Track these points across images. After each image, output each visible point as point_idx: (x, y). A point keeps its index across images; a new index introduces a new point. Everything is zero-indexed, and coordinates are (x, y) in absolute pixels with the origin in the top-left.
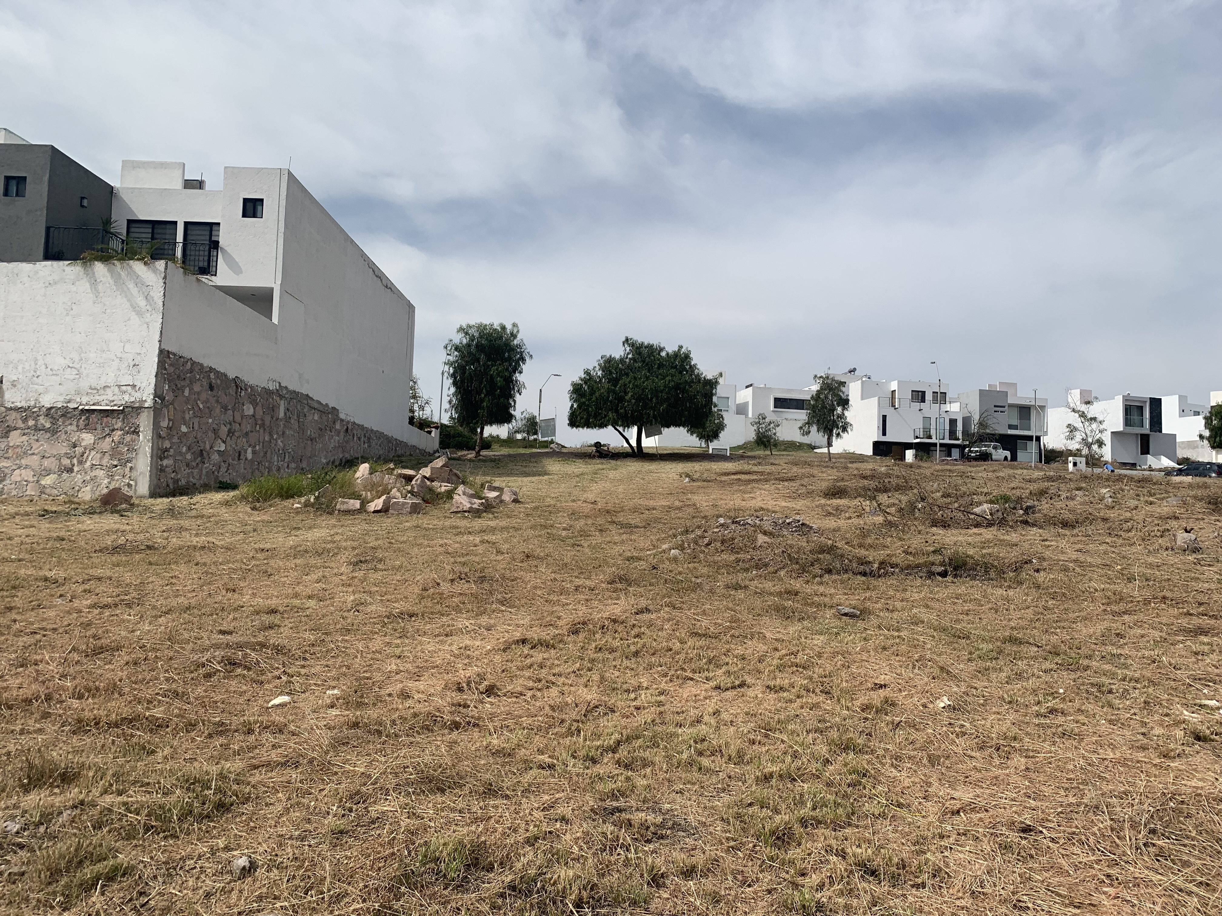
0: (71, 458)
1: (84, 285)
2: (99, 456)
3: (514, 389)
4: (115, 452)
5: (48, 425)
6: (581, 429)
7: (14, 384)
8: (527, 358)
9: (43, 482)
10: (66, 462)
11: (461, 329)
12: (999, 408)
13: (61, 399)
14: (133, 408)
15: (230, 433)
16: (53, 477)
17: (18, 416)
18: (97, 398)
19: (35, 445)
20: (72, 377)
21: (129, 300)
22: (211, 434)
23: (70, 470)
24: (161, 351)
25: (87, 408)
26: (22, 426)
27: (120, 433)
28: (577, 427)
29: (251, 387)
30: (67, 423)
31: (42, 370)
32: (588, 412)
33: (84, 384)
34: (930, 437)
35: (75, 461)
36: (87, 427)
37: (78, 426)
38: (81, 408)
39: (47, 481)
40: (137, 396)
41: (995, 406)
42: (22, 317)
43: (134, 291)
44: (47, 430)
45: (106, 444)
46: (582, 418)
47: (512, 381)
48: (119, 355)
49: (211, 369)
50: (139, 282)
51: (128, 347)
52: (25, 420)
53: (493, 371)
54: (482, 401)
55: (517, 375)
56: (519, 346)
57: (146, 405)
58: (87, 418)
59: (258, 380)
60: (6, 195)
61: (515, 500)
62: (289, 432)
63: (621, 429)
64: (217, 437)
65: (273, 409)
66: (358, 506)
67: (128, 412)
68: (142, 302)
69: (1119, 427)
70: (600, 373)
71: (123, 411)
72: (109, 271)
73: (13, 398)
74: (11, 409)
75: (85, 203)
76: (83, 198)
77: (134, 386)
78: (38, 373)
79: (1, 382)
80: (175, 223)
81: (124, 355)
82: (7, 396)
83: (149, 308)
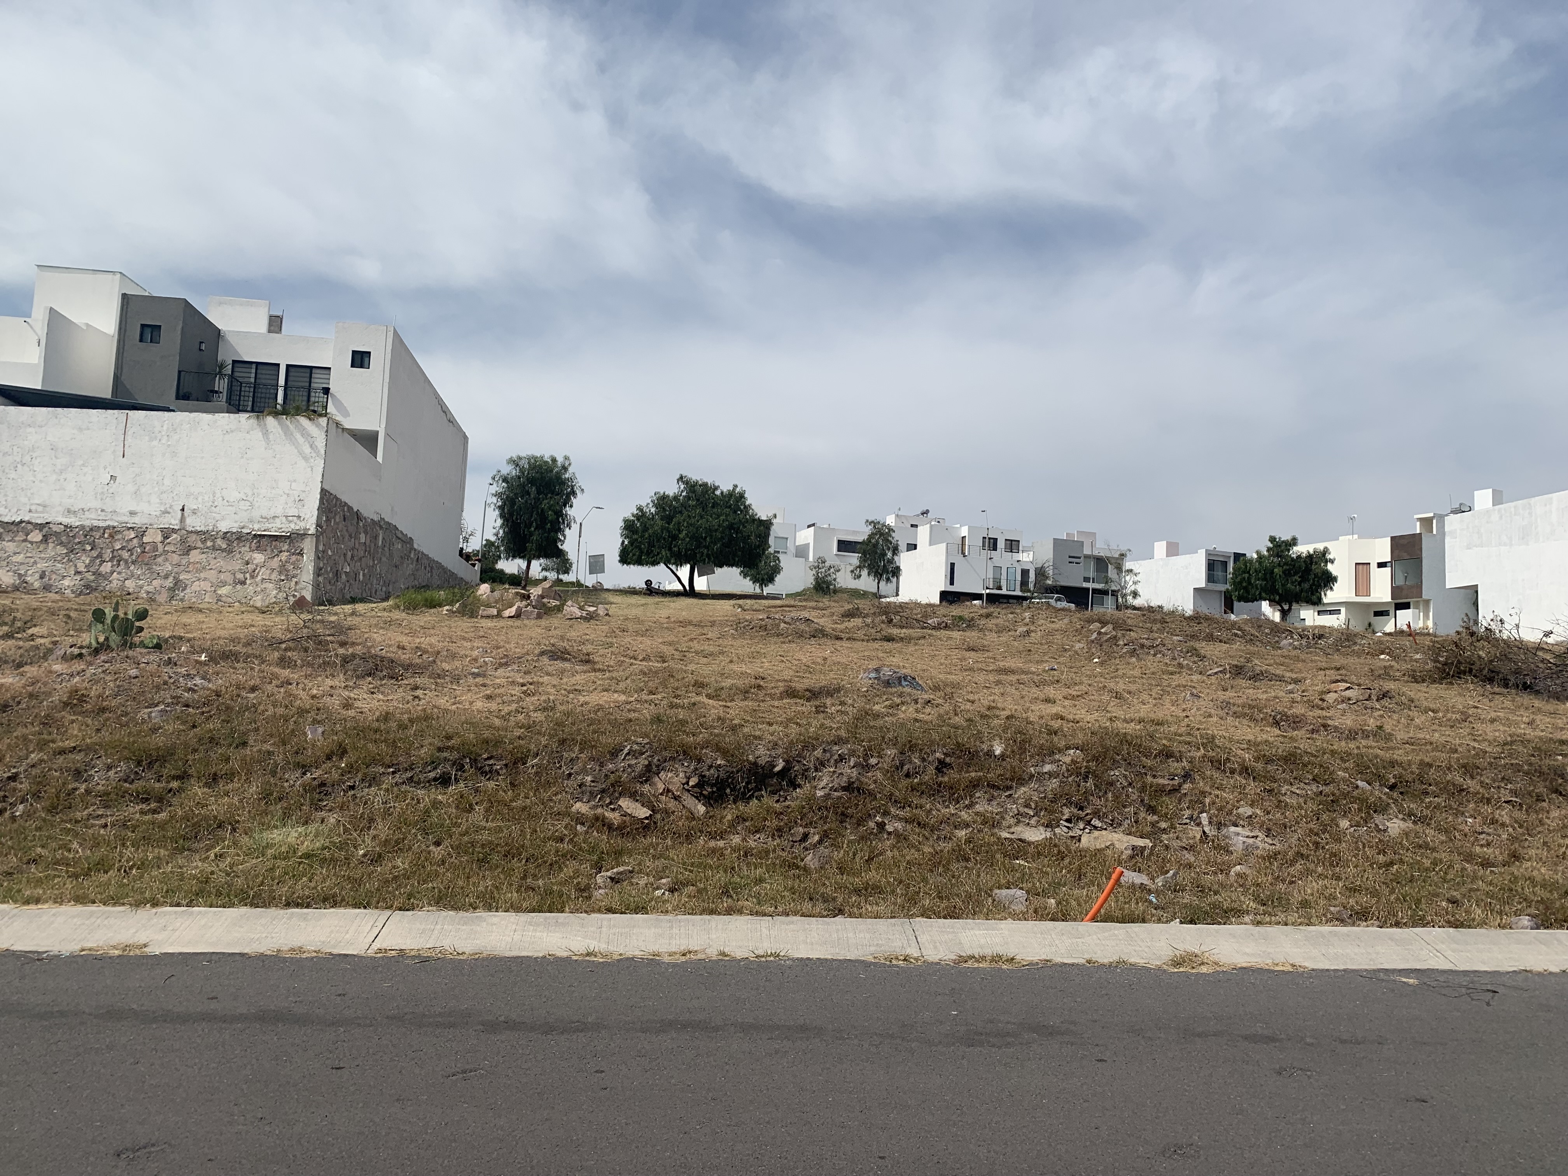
0: (245, 573)
1: (257, 434)
2: (268, 572)
3: (564, 523)
4: (283, 569)
5: (224, 546)
6: (632, 566)
7: (194, 512)
8: (578, 492)
9: (219, 592)
10: (240, 576)
11: (511, 461)
12: (1074, 559)
13: (236, 525)
14: (298, 534)
15: (352, 557)
16: (228, 588)
17: (198, 538)
18: (267, 525)
19: (213, 562)
20: (245, 508)
21: (296, 448)
22: (342, 557)
23: (243, 583)
24: (322, 490)
25: (259, 533)
26: (201, 546)
27: (286, 554)
28: (628, 564)
29: (365, 518)
30: (241, 545)
31: (219, 502)
32: (640, 549)
33: (256, 514)
34: (1000, 588)
35: (248, 575)
36: (259, 549)
37: (250, 547)
38: (253, 533)
39: (223, 591)
40: (302, 525)
41: (1070, 557)
42: (202, 458)
43: (301, 440)
44: (223, 550)
45: (275, 563)
46: (634, 555)
47: (562, 515)
48: (287, 492)
49: (346, 503)
50: (304, 433)
51: (294, 486)
52: (204, 542)
53: (544, 505)
54: (531, 534)
55: (568, 508)
56: (570, 479)
57: (310, 532)
58: (259, 542)
59: (369, 512)
60: (141, 341)
61: (607, 615)
62: (384, 559)
63: (673, 567)
64: (345, 560)
65: (376, 537)
66: (496, 613)
67: (294, 538)
68: (307, 450)
69: (1202, 583)
70: (653, 510)
71: (289, 537)
72: (279, 424)
73: (194, 523)
74: (192, 532)
75: (203, 348)
76: (201, 343)
77: (299, 517)
78: (216, 504)
79: (183, 510)
80: (278, 365)
81: (291, 492)
82: (189, 521)
83: (314, 455)
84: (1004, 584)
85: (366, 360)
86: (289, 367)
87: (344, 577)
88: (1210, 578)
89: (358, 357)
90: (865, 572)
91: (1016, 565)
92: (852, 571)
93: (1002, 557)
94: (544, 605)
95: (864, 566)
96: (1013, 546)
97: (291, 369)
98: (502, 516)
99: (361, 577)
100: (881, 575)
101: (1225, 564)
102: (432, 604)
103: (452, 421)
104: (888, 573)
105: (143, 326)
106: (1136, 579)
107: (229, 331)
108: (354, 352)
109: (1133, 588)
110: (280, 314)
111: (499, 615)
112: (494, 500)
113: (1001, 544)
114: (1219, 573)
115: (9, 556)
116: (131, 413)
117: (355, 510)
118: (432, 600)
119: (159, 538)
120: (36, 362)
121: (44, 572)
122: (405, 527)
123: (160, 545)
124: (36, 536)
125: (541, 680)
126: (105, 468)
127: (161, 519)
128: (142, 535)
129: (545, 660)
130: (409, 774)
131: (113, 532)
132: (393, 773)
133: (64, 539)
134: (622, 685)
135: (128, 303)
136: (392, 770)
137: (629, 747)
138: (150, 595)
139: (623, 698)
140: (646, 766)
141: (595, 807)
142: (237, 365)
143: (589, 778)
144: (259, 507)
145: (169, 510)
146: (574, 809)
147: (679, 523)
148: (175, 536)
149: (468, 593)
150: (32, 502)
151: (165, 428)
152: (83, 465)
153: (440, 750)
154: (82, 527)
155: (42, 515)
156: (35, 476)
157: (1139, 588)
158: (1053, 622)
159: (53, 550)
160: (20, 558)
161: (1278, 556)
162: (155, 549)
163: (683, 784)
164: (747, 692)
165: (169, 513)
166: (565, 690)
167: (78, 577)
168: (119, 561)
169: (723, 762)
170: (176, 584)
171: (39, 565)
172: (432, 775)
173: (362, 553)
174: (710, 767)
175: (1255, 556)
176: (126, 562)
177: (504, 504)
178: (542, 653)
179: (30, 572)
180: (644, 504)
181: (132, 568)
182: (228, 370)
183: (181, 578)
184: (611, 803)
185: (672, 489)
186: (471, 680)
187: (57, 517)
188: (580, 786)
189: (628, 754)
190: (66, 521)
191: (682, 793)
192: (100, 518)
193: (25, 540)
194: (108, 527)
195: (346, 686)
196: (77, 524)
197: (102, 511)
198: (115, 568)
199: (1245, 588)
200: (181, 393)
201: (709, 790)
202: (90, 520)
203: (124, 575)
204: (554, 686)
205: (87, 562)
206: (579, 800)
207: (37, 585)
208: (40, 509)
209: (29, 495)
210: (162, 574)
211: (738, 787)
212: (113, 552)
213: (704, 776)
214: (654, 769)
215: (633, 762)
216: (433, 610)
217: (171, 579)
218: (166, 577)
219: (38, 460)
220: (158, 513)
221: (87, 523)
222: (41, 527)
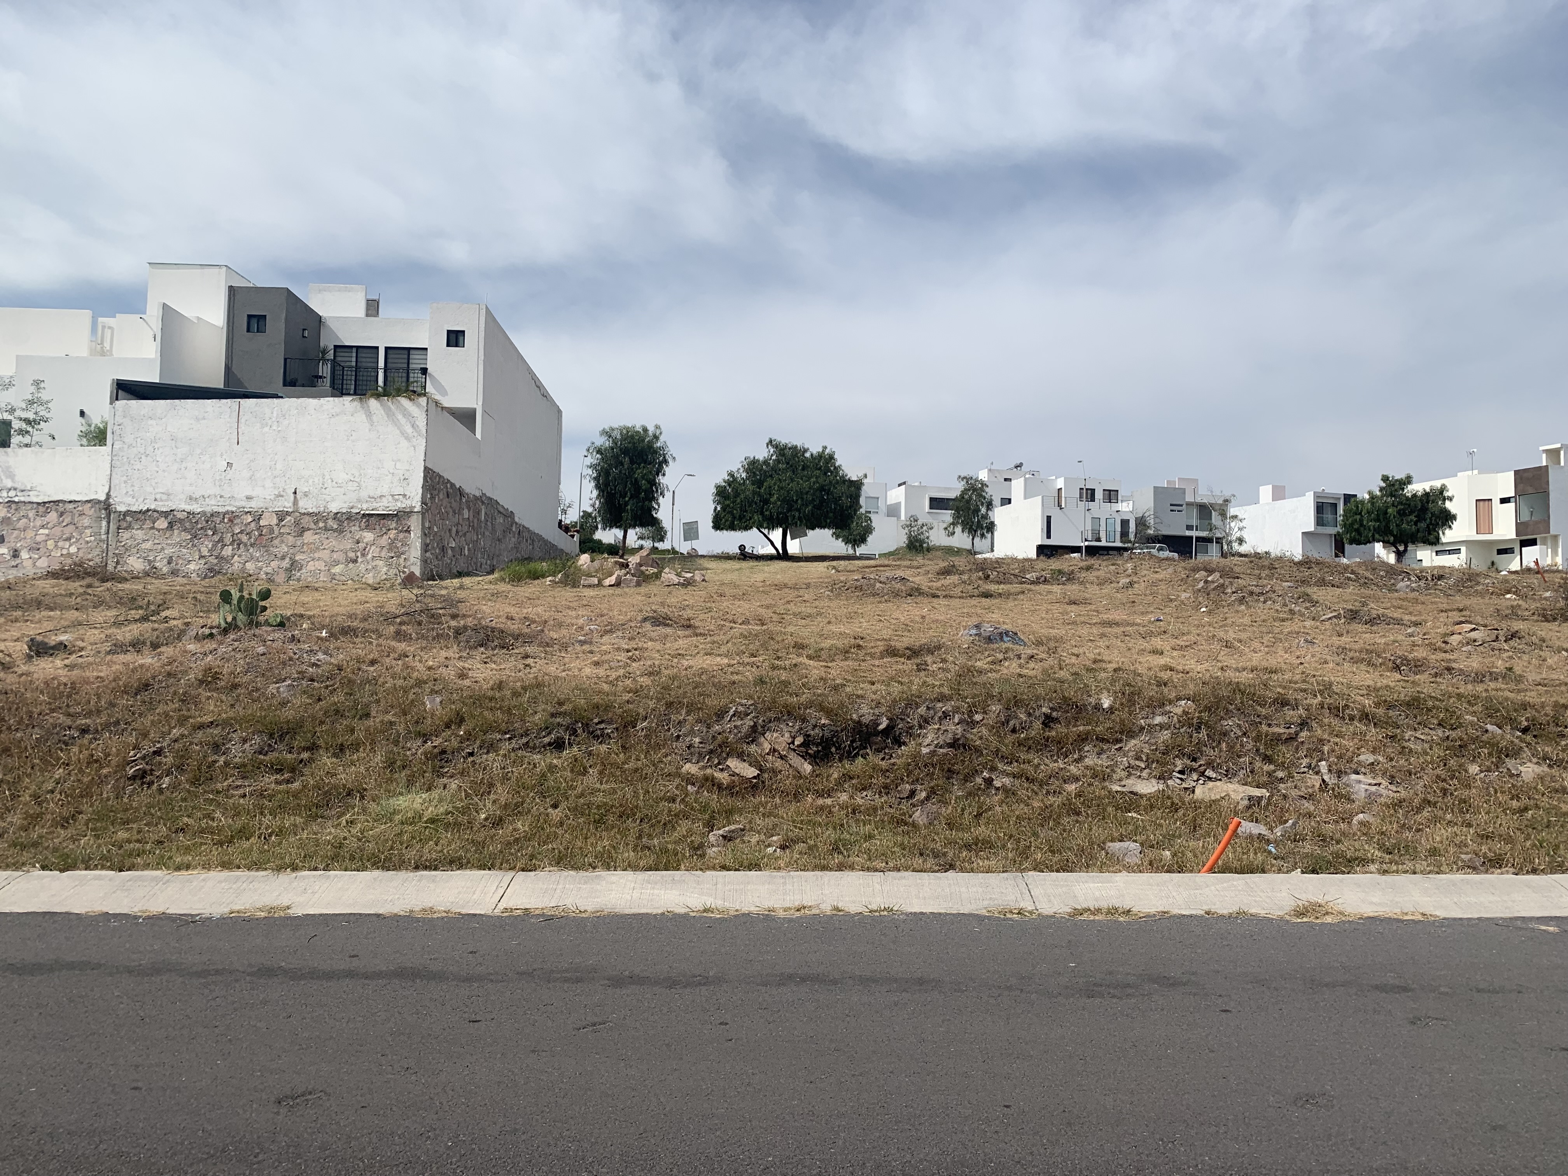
0: (356, 551)
1: (361, 416)
2: (378, 550)
3: (657, 491)
4: (392, 546)
5: (335, 526)
6: (725, 532)
7: (306, 495)
8: (670, 460)
9: (333, 571)
10: (352, 555)
11: (604, 433)
12: (1176, 507)
13: (346, 505)
14: (404, 512)
15: (457, 532)
16: (341, 566)
17: (310, 519)
18: (375, 505)
20: (354, 489)
21: (398, 428)
22: (448, 534)
23: (355, 561)
24: (425, 468)
25: (367, 512)
26: (314, 527)
27: (394, 532)
28: (722, 529)
29: (467, 495)
30: (351, 524)
31: (329, 484)
32: (733, 514)
33: (364, 494)
34: (1099, 540)
35: (359, 554)
36: (368, 527)
37: (360, 527)
38: (362, 512)
39: (337, 570)
40: (408, 503)
41: (1171, 505)
42: (311, 442)
43: (403, 421)
44: (335, 531)
45: (384, 541)
46: (727, 520)
47: (655, 484)
48: (391, 471)
49: (448, 481)
50: (406, 414)
51: (398, 465)
52: (316, 523)
53: (638, 474)
54: (626, 504)
55: (660, 477)
56: (662, 448)
57: (416, 510)
58: (368, 521)
59: (471, 488)
60: (248, 331)
61: (703, 580)
62: (487, 533)
63: (766, 531)
64: (451, 536)
65: (478, 513)
66: (596, 582)
67: (400, 516)
68: (409, 430)
69: (1311, 527)
70: (744, 475)
71: (396, 515)
72: (381, 405)
73: (306, 505)
74: (304, 514)
75: (306, 334)
76: (304, 330)
77: (405, 496)
78: (326, 486)
79: (295, 493)
80: (377, 348)
81: (396, 472)
82: (301, 504)
83: (415, 434)
84: (1103, 535)
85: (461, 338)
86: (387, 349)
87: (450, 552)
88: (1320, 522)
89: (453, 336)
90: (958, 529)
91: (1115, 515)
92: (946, 529)
93: (1100, 508)
94: (642, 572)
95: (958, 523)
96: (1111, 496)
97: (390, 352)
98: (597, 487)
99: (466, 552)
100: (975, 531)
101: (1335, 506)
102: (536, 576)
103: (545, 395)
104: (982, 528)
105: (250, 317)
106: (1241, 525)
107: (330, 317)
108: (449, 332)
109: (1238, 535)
110: (376, 298)
111: (600, 584)
112: (590, 471)
113: (1099, 495)
114: (1329, 516)
115: (138, 544)
116: (242, 401)
117: (458, 487)
118: (536, 572)
119: (275, 521)
120: (153, 356)
121: (171, 557)
122: (506, 502)
123: (275, 528)
124: (162, 524)
125: (645, 646)
126: (222, 455)
127: (275, 503)
128: (259, 519)
129: (648, 626)
130: (524, 740)
131: (232, 517)
132: (510, 739)
133: (187, 525)
134: (724, 649)
135: (234, 295)
136: (508, 736)
137: (734, 709)
138: (269, 576)
139: (726, 661)
140: (752, 727)
141: (704, 768)
142: (338, 350)
143: (697, 740)
144: (366, 487)
145: (282, 493)
146: (684, 770)
147: (770, 487)
148: (289, 518)
149: (569, 563)
150: (157, 491)
151: (275, 415)
152: (201, 454)
153: (553, 715)
154: (204, 513)
155: (166, 503)
156: (158, 466)
157: (1245, 535)
158: (1157, 572)
159: (178, 536)
160: (148, 545)
161: (1392, 495)
162: (272, 531)
163: (789, 744)
164: (847, 652)
165: (282, 496)
166: (669, 654)
167: (203, 561)
168: (239, 545)
169: (827, 722)
170: (292, 565)
171: (166, 552)
172: (547, 740)
173: (466, 529)
174: (815, 726)
175: (1367, 496)
176: (246, 545)
177: (599, 475)
178: (645, 620)
179: (158, 558)
180: (734, 470)
181: (251, 551)
182: (330, 355)
183: (297, 558)
184: (719, 764)
185: (762, 453)
186: (578, 647)
187: (180, 504)
188: (689, 748)
189: (734, 715)
190: (188, 508)
191: (788, 753)
192: (220, 504)
193: (153, 528)
194: (227, 512)
195: (460, 657)
196: (199, 510)
197: (221, 497)
198: (235, 551)
199: (1357, 530)
200: (288, 379)
201: (815, 749)
202: (211, 506)
203: (244, 557)
204: (658, 651)
205: (210, 546)
206: (688, 761)
207: (165, 570)
208: (164, 497)
209: (154, 484)
210: (279, 556)
211: (843, 746)
212: (232, 536)
213: (809, 736)
214: (760, 729)
215: (739, 723)
216: (536, 582)
217: (287, 560)
218: (283, 558)
219: (161, 450)
220: (272, 497)
221: (208, 509)
222: (166, 514)
